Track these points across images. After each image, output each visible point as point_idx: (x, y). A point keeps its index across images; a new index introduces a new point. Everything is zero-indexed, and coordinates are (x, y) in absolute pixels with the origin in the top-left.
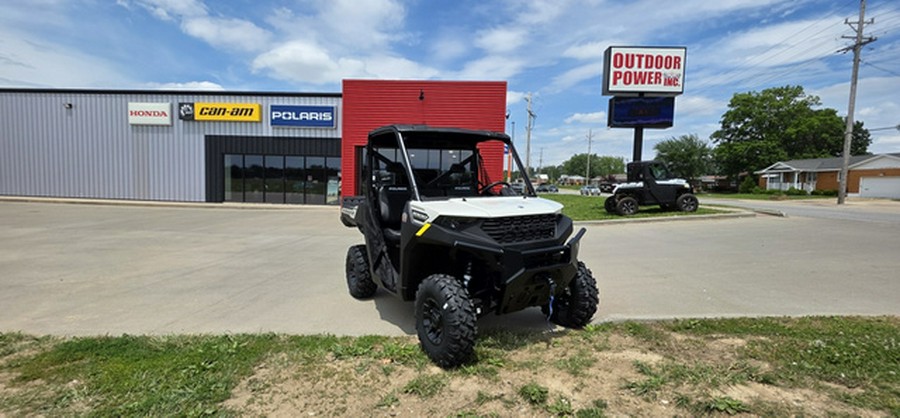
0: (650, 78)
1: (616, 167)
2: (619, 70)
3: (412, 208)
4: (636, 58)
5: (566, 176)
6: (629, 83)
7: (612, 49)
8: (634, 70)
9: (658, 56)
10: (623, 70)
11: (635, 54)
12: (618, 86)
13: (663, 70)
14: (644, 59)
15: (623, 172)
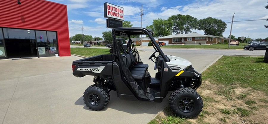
0: (117, 15)
1: (90, 38)
2: (109, 10)
3: (169, 65)
4: (113, 8)
5: (74, 41)
6: (112, 15)
7: (107, 3)
8: (113, 11)
9: (118, 9)
10: (110, 11)
11: (113, 6)
12: (109, 16)
13: (119, 13)
14: (115, 9)
15: (92, 40)
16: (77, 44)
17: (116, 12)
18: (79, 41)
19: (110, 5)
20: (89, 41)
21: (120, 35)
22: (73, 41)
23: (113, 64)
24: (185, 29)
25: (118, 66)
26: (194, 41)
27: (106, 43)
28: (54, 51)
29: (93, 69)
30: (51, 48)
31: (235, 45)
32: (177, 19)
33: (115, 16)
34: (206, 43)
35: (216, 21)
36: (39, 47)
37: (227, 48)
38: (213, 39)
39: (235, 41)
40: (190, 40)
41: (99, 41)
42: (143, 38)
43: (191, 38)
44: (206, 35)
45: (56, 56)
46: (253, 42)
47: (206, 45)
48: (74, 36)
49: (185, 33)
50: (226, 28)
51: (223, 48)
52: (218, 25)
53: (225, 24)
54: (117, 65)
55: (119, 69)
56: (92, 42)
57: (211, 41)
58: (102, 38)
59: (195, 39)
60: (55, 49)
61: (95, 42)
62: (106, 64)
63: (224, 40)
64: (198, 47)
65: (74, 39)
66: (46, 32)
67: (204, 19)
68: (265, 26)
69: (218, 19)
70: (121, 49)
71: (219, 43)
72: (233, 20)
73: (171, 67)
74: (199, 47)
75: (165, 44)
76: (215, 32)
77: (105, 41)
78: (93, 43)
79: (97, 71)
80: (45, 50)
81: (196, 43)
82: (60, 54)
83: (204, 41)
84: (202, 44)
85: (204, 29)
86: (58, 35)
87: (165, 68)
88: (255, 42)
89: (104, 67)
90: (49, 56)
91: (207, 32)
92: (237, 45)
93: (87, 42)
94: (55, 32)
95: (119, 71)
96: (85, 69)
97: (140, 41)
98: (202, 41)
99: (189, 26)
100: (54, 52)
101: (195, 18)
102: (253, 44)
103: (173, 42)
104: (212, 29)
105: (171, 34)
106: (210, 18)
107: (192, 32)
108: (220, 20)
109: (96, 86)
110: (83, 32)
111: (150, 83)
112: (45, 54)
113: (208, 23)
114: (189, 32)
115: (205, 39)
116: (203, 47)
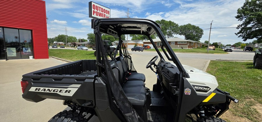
0: (103, 15)
1: (74, 40)
2: (94, 10)
3: (191, 84)
4: (99, 8)
5: (57, 42)
6: (98, 15)
7: (92, 2)
8: (99, 11)
9: (104, 9)
10: (96, 10)
11: (99, 6)
12: (94, 16)
13: (105, 14)
14: (101, 9)
15: (76, 42)
16: (60, 45)
17: (102, 13)
18: (62, 42)
19: (96, 5)
20: (73, 43)
21: (108, 32)
22: (55, 42)
23: (94, 81)
24: (168, 34)
25: (104, 84)
26: (177, 45)
27: (90, 45)
28: (28, 52)
29: (59, 89)
30: (24, 49)
31: (212, 50)
32: (161, 24)
33: (101, 16)
34: (187, 47)
35: (194, 27)
36: (7, 48)
37: (206, 53)
38: (193, 44)
39: (212, 46)
40: (173, 44)
41: (83, 43)
42: (128, 41)
43: (174, 42)
44: (186, 39)
45: (30, 58)
46: (227, 47)
47: (187, 49)
48: (56, 37)
49: (168, 37)
50: (203, 34)
51: (203, 53)
52: (196, 31)
53: (202, 31)
54: (102, 82)
55: (105, 89)
56: (76, 43)
57: (191, 45)
58: (87, 39)
59: (178, 43)
60: (29, 50)
61: (80, 43)
62: (83, 80)
63: (202, 45)
64: (180, 51)
65: (57, 40)
66: (18, 30)
67: (184, 25)
68: (235, 34)
69: (196, 26)
70: (109, 53)
71: (198, 48)
72: (211, 27)
73: (195, 87)
74: (182, 51)
75: (151, 47)
76: (194, 37)
77: (90, 43)
78: (78, 44)
79: (66, 92)
80: (16, 51)
81: (179, 47)
82: (35, 56)
83: (186, 45)
84: (184, 48)
85: (185, 34)
86: (33, 34)
87: (187, 89)
88: (228, 47)
89: (79, 86)
90: (21, 58)
91: (187, 37)
92: (214, 49)
93: (70, 43)
94: (30, 31)
95: (106, 93)
96: (45, 90)
97: (126, 43)
98: (184, 46)
99: (171, 31)
100: (28, 54)
101: (176, 24)
102: (227, 49)
103: (158, 46)
104: (191, 34)
105: (156, 38)
106: (189, 25)
107: (174, 37)
108: (198, 27)
109: (66, 117)
110: (66, 33)
111: (151, 103)
112: (16, 56)
113: (188, 29)
114: (171, 37)
115: (186, 43)
116: (185, 51)
